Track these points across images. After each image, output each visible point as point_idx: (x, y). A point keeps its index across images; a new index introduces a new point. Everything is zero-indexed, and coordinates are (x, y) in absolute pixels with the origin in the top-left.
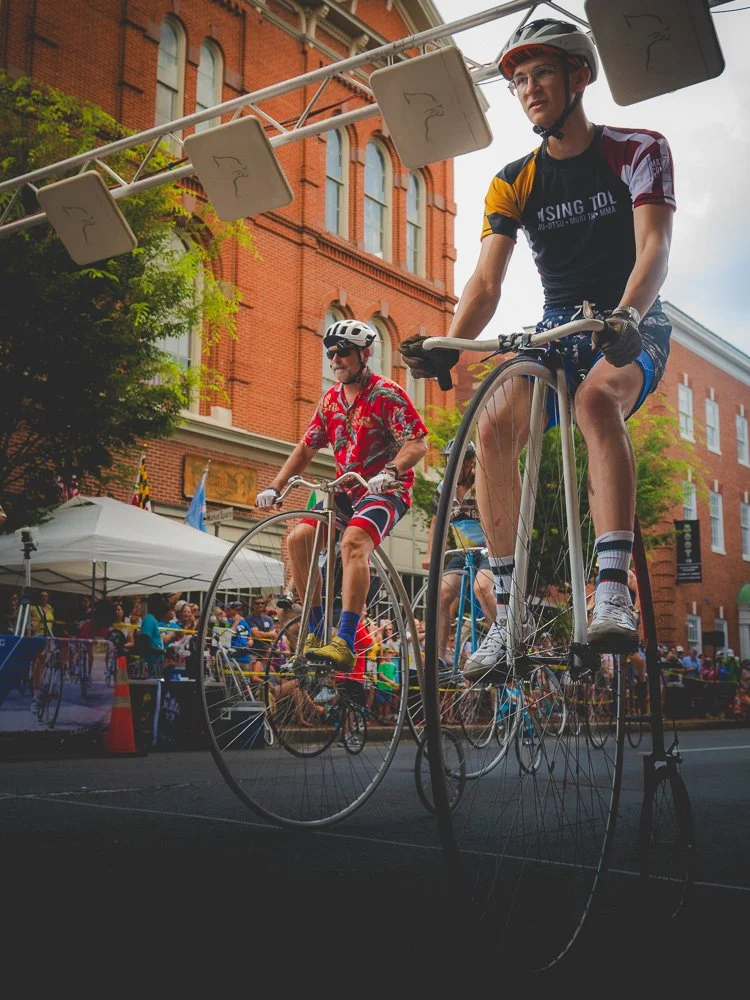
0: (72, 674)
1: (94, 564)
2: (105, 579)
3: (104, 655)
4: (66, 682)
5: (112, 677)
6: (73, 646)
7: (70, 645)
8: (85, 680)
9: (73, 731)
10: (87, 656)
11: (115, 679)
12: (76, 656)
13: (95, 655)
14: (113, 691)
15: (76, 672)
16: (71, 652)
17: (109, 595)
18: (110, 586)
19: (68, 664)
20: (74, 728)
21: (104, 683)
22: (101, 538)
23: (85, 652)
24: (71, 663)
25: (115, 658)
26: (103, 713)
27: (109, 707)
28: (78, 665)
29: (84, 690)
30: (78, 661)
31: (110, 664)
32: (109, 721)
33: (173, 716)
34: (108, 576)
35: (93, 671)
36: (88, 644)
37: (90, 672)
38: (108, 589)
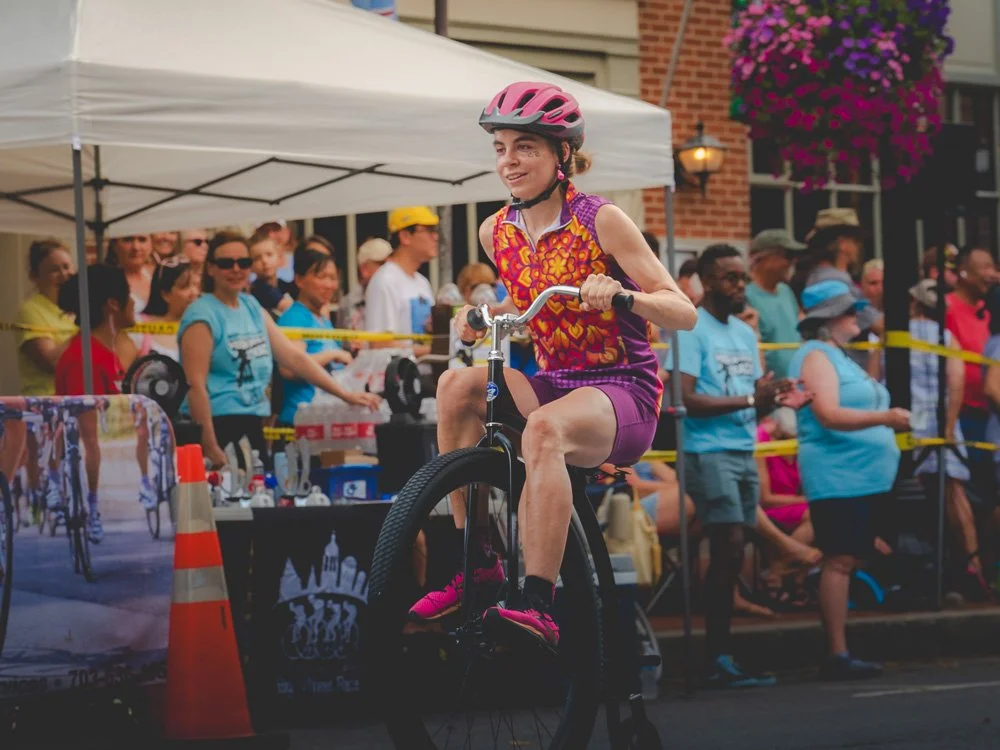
0: (39, 505)
1: (77, 154)
2: (99, 183)
3: (132, 442)
4: (23, 532)
5: (164, 507)
6: (36, 419)
7: (27, 416)
8: (78, 522)
9: (58, 682)
10: (81, 446)
11: (173, 516)
12: (47, 450)
13: (103, 444)
14: (168, 550)
15: (53, 499)
16: (31, 434)
17: (113, 232)
18: (114, 203)
19: (23, 473)
20: (63, 671)
21: (139, 526)
22: (93, 73)
23: (73, 437)
24: (34, 472)
25: (167, 449)
26: (142, 620)
27: (162, 601)
28: (54, 476)
29: (79, 551)
30: (53, 465)
31: (152, 471)
32: (165, 644)
33: (352, 610)
34: (105, 174)
35: (100, 494)
36: (79, 410)
37: (92, 498)
38: (109, 214)
